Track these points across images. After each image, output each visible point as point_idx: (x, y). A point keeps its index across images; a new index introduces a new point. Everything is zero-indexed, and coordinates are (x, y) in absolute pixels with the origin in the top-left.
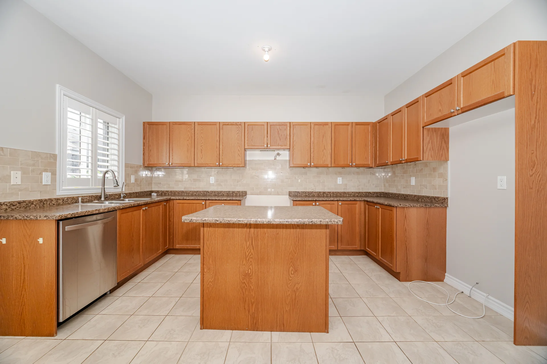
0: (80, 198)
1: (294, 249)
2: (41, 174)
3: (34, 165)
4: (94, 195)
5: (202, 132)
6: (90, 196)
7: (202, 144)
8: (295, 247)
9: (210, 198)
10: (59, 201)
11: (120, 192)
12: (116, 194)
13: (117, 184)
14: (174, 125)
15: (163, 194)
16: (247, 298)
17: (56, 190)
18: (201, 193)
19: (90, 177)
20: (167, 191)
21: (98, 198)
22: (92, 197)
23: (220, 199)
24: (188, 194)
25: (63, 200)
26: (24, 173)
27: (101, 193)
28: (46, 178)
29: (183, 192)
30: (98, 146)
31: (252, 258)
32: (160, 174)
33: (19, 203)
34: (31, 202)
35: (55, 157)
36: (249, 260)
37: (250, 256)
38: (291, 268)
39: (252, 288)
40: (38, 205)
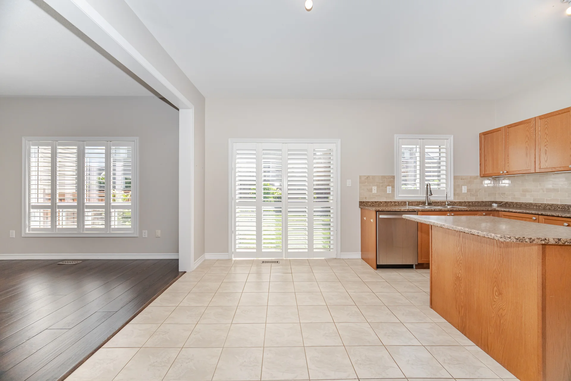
0: (407, 202)
1: (499, 269)
2: (386, 187)
3: (382, 183)
4: (421, 201)
5: (546, 128)
6: (418, 202)
7: (547, 143)
8: (500, 265)
9: (544, 213)
10: (396, 203)
11: (445, 200)
12: (443, 202)
13: (431, 193)
14: (510, 127)
15: (507, 206)
16: (458, 300)
17: (394, 196)
18: (559, 208)
19: (418, 188)
20: (511, 203)
21: (423, 203)
22: (419, 203)
23: (560, 215)
24: (539, 207)
25: (399, 203)
26: (378, 187)
27: (426, 200)
28: (389, 189)
29: (531, 204)
30: (426, 166)
31: (461, 263)
32: (505, 183)
33: (376, 202)
34: (381, 202)
35: (393, 177)
36: (459, 265)
37: (460, 261)
38: (495, 288)
39: (462, 292)
40: (384, 205)
